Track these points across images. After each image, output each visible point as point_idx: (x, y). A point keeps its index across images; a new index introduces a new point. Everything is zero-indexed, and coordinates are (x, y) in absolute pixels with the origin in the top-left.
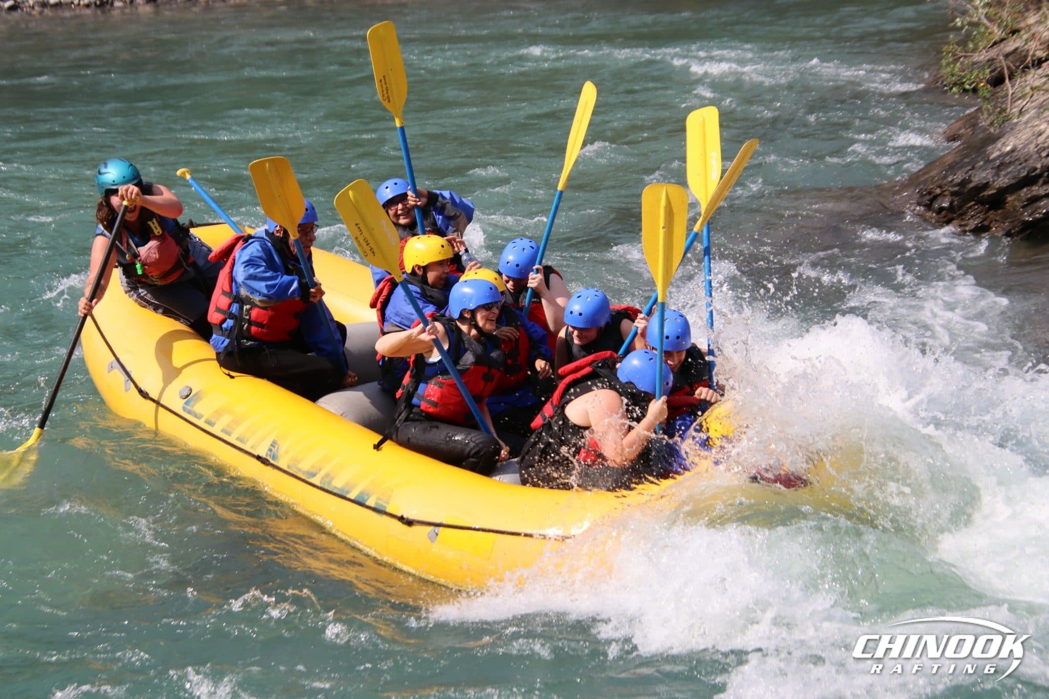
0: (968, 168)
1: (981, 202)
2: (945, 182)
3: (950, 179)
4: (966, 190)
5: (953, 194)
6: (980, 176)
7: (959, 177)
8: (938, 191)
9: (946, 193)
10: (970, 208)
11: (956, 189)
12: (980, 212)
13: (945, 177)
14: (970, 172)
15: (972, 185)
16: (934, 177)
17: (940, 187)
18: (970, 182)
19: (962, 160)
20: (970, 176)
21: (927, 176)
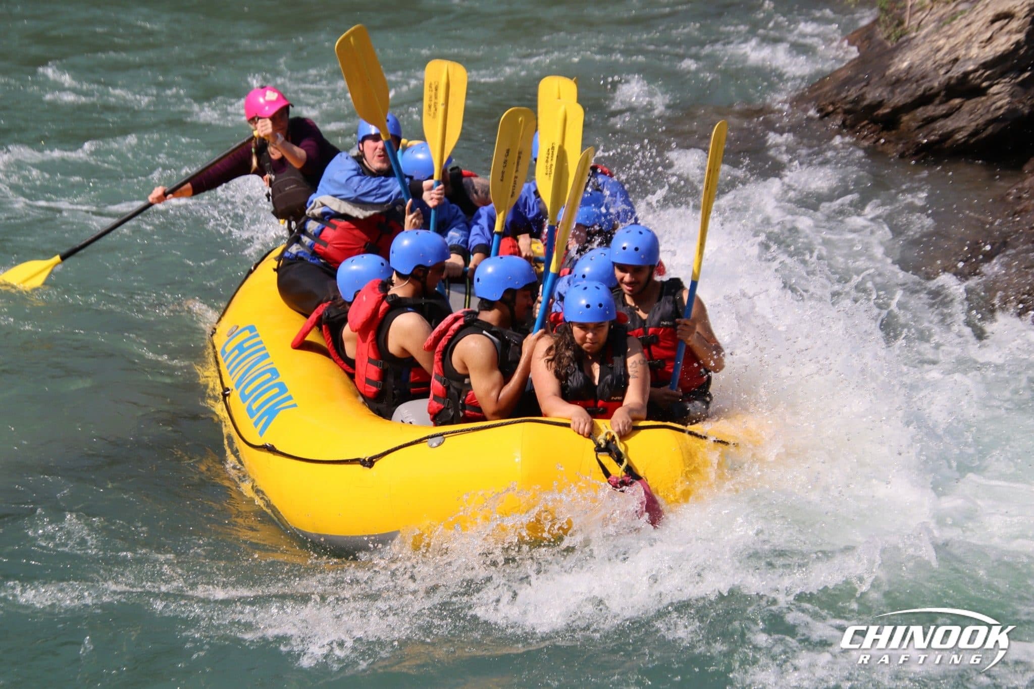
0: (863, 84)
1: (874, 121)
2: (839, 98)
3: (843, 95)
4: (859, 108)
5: (846, 112)
6: (873, 94)
7: (853, 93)
8: (831, 108)
9: (839, 110)
10: (864, 127)
11: (848, 106)
12: (873, 132)
13: (838, 94)
14: (864, 89)
15: (865, 103)
16: (827, 92)
17: (833, 103)
18: (864, 99)
19: (857, 74)
20: (865, 93)
21: (819, 92)
